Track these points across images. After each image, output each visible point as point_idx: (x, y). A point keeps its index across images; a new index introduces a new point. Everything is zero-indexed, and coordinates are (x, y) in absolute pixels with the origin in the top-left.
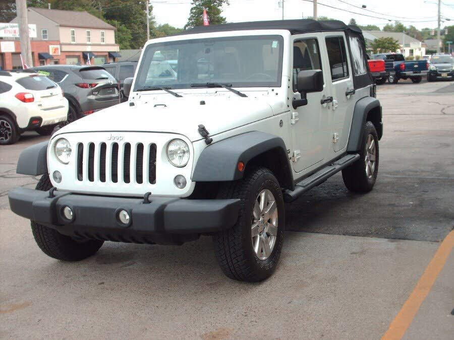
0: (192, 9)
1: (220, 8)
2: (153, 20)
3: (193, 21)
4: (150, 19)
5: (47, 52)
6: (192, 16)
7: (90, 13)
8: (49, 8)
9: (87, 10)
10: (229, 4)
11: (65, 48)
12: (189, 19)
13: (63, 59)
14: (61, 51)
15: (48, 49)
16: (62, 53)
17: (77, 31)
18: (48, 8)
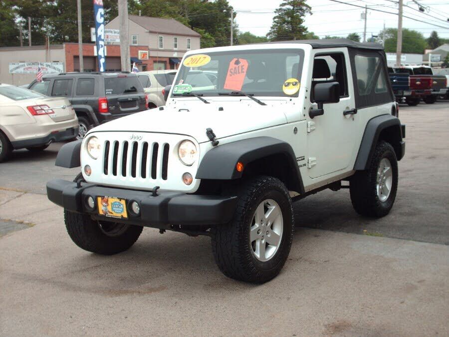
0: (275, 18)
1: (302, 17)
2: (236, 28)
3: (275, 29)
4: (234, 28)
5: (136, 56)
6: (275, 25)
7: (176, 20)
8: (140, 15)
9: (174, 17)
10: (311, 14)
11: (153, 54)
12: (272, 28)
13: (151, 65)
14: (149, 57)
15: (137, 54)
16: (150, 58)
17: (164, 37)
18: (138, 14)
